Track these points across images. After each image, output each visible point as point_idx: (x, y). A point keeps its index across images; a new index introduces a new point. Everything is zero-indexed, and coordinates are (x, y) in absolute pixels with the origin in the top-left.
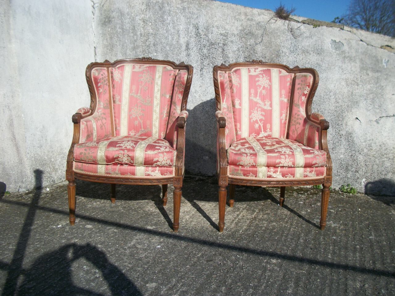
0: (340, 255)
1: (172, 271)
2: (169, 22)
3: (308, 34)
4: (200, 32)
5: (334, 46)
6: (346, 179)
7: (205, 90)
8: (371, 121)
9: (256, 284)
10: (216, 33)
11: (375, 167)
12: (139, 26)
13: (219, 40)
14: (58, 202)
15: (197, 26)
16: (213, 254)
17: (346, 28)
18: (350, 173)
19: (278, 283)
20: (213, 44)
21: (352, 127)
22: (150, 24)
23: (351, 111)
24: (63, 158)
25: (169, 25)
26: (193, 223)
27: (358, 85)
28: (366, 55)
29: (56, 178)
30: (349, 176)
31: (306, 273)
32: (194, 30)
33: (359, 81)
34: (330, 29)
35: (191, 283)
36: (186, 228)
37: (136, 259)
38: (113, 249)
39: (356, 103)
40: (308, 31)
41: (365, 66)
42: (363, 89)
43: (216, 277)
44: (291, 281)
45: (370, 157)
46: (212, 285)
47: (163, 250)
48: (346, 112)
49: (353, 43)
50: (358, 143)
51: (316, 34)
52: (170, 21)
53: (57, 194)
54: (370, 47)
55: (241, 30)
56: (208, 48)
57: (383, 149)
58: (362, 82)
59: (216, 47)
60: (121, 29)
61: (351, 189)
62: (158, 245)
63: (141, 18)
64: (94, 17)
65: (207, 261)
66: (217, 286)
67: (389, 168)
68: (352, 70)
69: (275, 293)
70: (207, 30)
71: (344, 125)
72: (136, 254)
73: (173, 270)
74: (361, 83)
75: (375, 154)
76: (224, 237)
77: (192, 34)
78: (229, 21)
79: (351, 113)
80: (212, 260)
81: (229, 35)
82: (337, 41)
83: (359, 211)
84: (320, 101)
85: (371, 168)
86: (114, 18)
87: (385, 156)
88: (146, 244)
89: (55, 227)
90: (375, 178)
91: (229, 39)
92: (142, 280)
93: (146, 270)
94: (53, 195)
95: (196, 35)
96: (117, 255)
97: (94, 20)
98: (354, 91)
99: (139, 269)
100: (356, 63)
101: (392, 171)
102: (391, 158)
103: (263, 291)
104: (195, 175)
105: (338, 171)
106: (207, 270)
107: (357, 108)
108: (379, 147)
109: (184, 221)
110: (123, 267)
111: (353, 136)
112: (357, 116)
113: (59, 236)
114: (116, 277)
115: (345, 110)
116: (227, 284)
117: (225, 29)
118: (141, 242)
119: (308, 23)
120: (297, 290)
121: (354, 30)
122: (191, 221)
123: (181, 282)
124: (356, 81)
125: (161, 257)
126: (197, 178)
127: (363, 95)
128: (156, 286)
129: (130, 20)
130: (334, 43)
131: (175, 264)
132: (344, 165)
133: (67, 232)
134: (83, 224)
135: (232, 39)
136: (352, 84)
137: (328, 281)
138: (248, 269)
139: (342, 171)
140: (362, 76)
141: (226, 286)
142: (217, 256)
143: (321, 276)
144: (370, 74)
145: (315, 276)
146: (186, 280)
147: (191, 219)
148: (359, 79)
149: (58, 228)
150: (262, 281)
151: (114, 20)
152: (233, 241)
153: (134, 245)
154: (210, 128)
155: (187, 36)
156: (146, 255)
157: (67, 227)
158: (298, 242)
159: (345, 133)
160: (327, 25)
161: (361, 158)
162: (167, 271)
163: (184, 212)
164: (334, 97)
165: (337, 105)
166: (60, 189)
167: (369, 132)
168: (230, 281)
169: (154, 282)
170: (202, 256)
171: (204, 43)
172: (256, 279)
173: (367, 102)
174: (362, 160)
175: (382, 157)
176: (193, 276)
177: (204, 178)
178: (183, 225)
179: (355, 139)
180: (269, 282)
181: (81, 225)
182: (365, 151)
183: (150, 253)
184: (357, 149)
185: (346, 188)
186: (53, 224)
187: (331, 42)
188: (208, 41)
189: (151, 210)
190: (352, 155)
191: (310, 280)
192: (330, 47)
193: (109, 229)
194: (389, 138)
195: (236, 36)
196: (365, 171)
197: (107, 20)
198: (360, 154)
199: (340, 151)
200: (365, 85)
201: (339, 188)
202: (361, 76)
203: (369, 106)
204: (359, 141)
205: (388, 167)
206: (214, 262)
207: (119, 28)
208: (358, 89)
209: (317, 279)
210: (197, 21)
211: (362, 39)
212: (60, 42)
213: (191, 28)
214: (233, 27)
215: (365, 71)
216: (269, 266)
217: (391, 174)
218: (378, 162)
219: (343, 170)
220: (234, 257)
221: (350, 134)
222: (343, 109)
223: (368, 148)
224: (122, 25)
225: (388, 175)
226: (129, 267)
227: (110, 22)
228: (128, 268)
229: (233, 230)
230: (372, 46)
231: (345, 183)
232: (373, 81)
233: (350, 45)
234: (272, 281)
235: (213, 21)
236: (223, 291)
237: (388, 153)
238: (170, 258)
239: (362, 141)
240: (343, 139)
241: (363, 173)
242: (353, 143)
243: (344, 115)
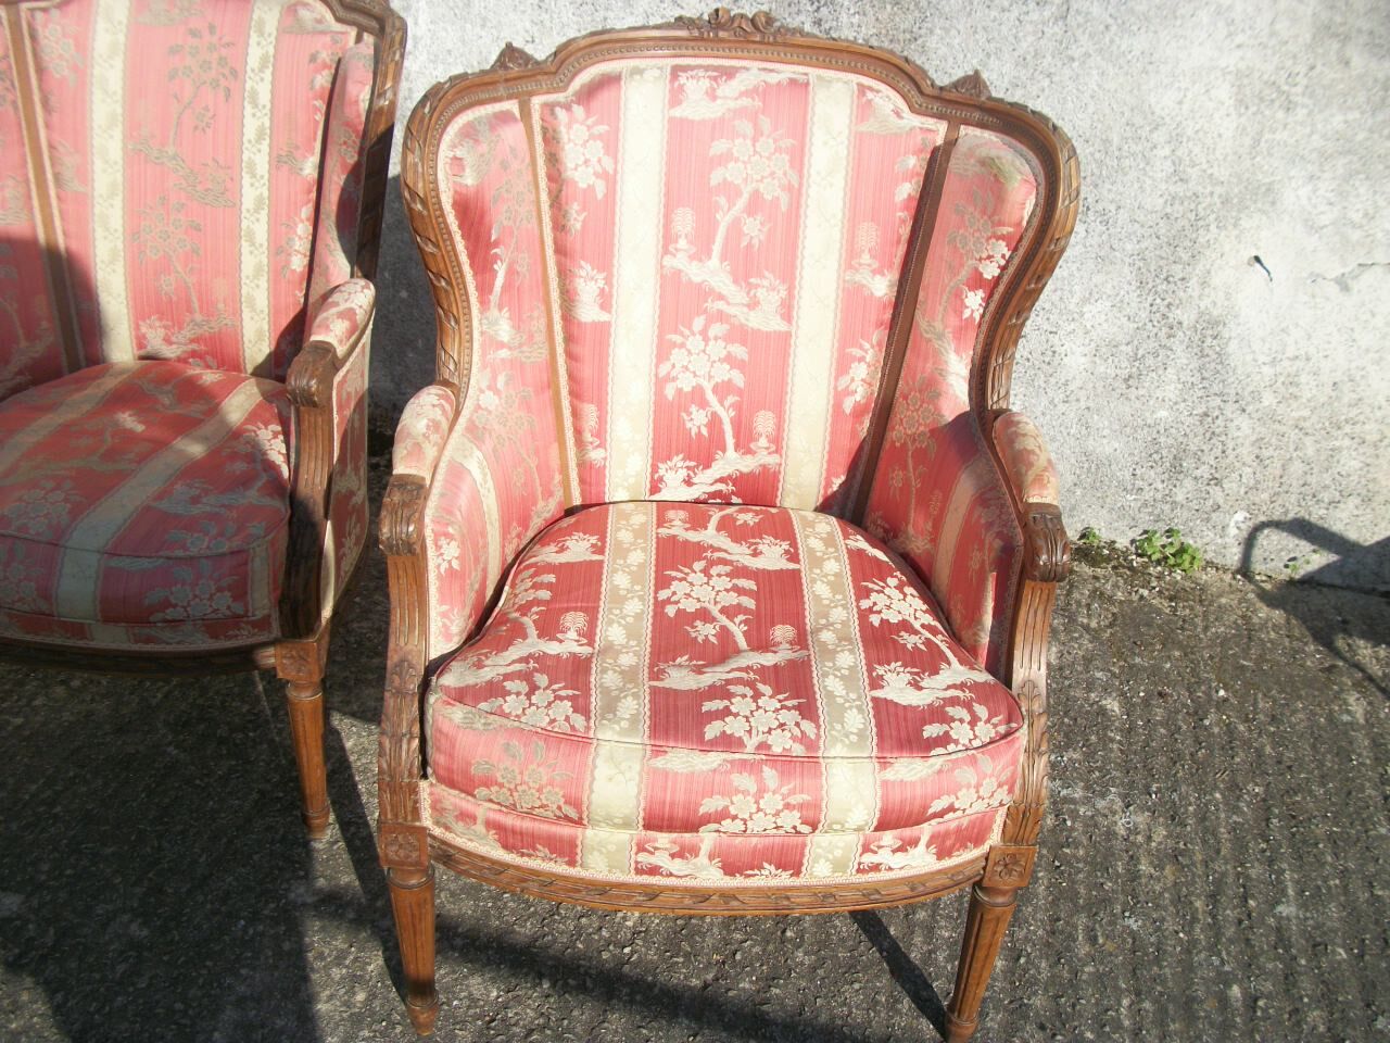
6: (1167, 507)
8: (1315, 278)
11: (1297, 468)
18: (1188, 483)
21: (1228, 296)
23: (1235, 226)
27: (1289, 107)
30: (1180, 498)
33: (1299, 89)
39: (1263, 190)
41: (1338, 19)
42: (1308, 130)
45: (1283, 429)
48: (1213, 228)
50: (1244, 365)
57: (1346, 400)
58: (1312, 96)
61: (1182, 550)
67: (1355, 478)
68: (1273, 34)
71: (1193, 282)
74: (1306, 100)
75: (1305, 419)
79: (1236, 232)
84: (1100, 163)
85: (1278, 472)
87: (1348, 429)
90: (1286, 513)
98: (1267, 136)
101: (1364, 492)
102: (1368, 437)
105: (1138, 472)
107: (1264, 212)
108: (1328, 390)
111: (1227, 335)
112: (1258, 248)
115: (1212, 217)
124: (1285, 88)
127: (1302, 157)
132: (1165, 453)
136: (1262, 100)
139: (1152, 472)
140: (1319, 68)
144: (1358, 61)
148: (1298, 79)
159: (1193, 317)
161: (1243, 428)
164: (1167, 151)
165: (1180, 189)
167: (1297, 325)
173: (1315, 191)
174: (1246, 437)
175: (1335, 433)
179: (1232, 347)
182: (1268, 400)
184: (1233, 392)
185: (1159, 541)
190: (1206, 415)
194: (1381, 359)
196: (1252, 483)
198: (1244, 410)
199: (1159, 393)
200: (1321, 111)
201: (1133, 541)
202: (1312, 68)
203: (1322, 208)
204: (1249, 358)
205: (1349, 475)
208: (1285, 126)
215: (1336, 46)
217: (1358, 501)
218: (1310, 451)
219: (1160, 470)
221: (1215, 323)
222: (1202, 214)
223: (1283, 389)
225: (1341, 505)
231: (1160, 524)
232: (1361, 98)
237: (1362, 418)
239: (1262, 359)
240: (1182, 342)
241: (1242, 491)
242: (1221, 363)
243: (1201, 240)
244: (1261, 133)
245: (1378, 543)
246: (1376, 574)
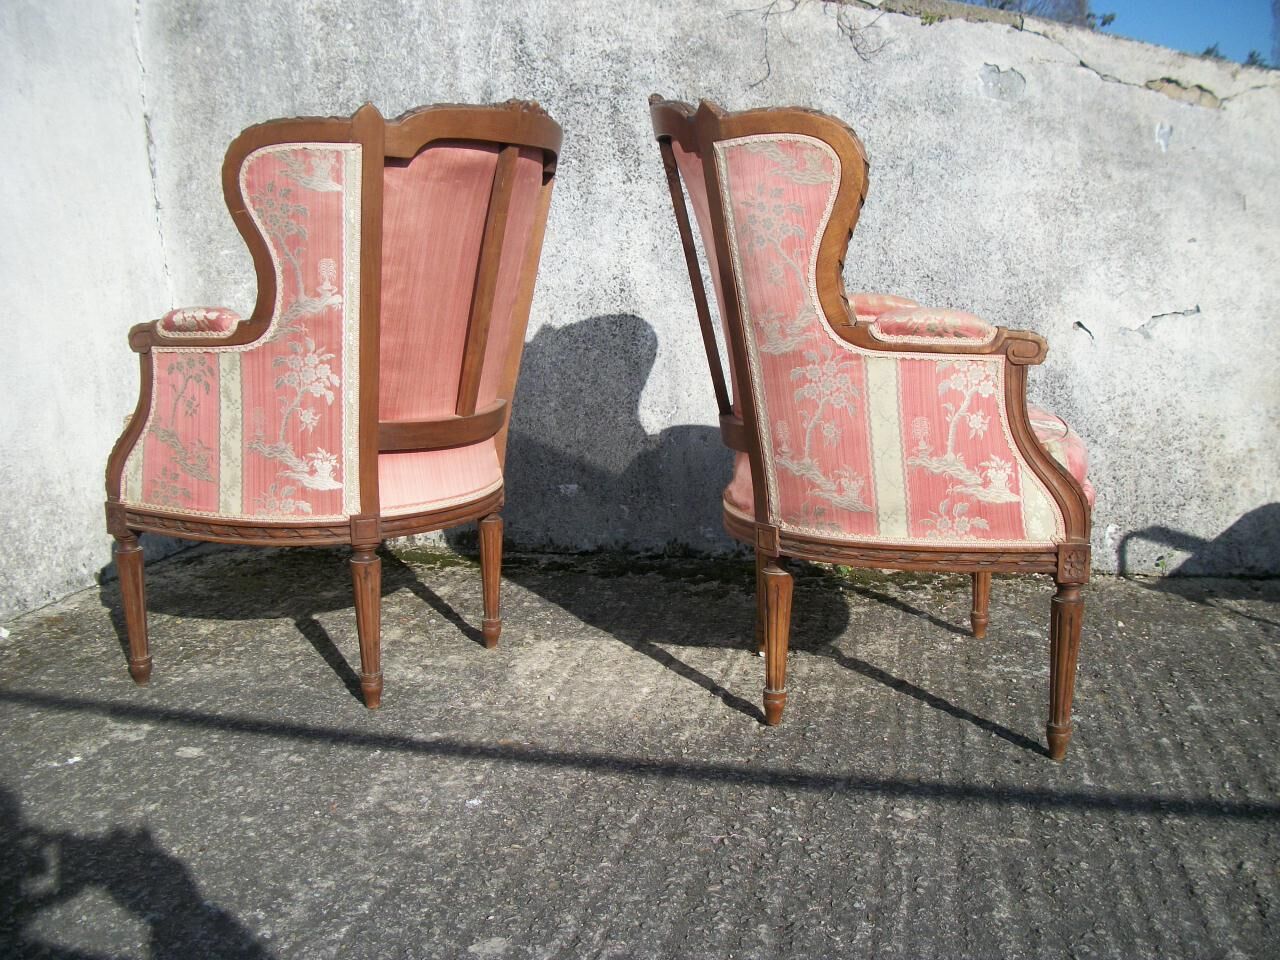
0: (1118, 775)
1: (551, 886)
2: (417, 16)
3: (904, 46)
4: (529, 50)
5: (995, 85)
7: (554, 250)
8: (1124, 331)
9: (876, 901)
10: (588, 53)
11: (1146, 483)
12: (306, 35)
13: (599, 74)
14: (49, 675)
15: (518, 28)
16: (684, 813)
17: (1031, 23)
19: (951, 888)
20: (580, 91)
21: (1065, 355)
22: (350, 26)
23: (1058, 302)
24: (51, 517)
25: (419, 27)
26: (575, 710)
27: (1077, 213)
28: (1099, 111)
29: (29, 590)
31: (1029, 847)
32: (509, 44)
33: (1081, 200)
34: (980, 26)
35: (637, 923)
36: (554, 727)
37: (400, 853)
38: (305, 826)
39: (1072, 273)
40: (904, 35)
41: (1097, 149)
42: (1094, 227)
43: (722, 892)
44: (992, 875)
45: (1128, 452)
46: (717, 924)
47: (496, 812)
48: (1043, 305)
49: (1057, 72)
50: (1088, 406)
51: (933, 45)
52: (421, 13)
53: (43, 648)
54: (1111, 86)
55: (675, 40)
56: (561, 103)
57: (1169, 422)
58: (1091, 203)
59: (589, 101)
60: (241, 47)
62: (471, 797)
63: (313, 7)
64: (138, 7)
65: (671, 838)
66: (735, 924)
67: (1191, 483)
68: (1055, 165)
69: (952, 928)
70: (556, 40)
72: (394, 838)
73: (553, 883)
74: (1087, 206)
75: (1142, 442)
76: (703, 750)
77: (503, 57)
78: (633, 10)
79: (1060, 307)
80: (685, 833)
81: (633, 58)
82: (1002, 69)
83: (1120, 631)
84: (953, 271)
85: (1133, 488)
86: (212, 7)
87: (1176, 444)
88: (424, 799)
89: (56, 764)
90: (1146, 520)
91: (635, 70)
92: (446, 933)
93: (450, 893)
94: (28, 652)
95: (518, 59)
96: (324, 849)
97: (138, 18)
98: (1067, 234)
99: (422, 891)
100: (1068, 140)
101: (1202, 493)
102: (1193, 449)
103: (908, 923)
104: (534, 551)
106: (682, 869)
107: (1076, 289)
108: (1154, 415)
109: (538, 704)
110: (359, 889)
111: (1070, 385)
112: (1078, 316)
113: (78, 795)
114: (343, 930)
115: (1041, 298)
116: (769, 911)
117: (619, 37)
118: (405, 792)
119: (903, 9)
120: (1027, 907)
121: (1058, 29)
122: (569, 705)
123: (599, 922)
124: (1072, 200)
125: (492, 838)
126: (544, 561)
127: (1095, 246)
128: (507, 950)
129: (276, 13)
130: (994, 75)
131: (556, 862)
133: (109, 780)
134: (166, 745)
135: (643, 72)
136: (1057, 211)
137: (1116, 866)
138: (827, 851)
140: (1091, 182)
141: (769, 920)
142: (700, 815)
143: (1085, 849)
144: (1117, 175)
145: (1065, 850)
146: (616, 915)
147: (564, 698)
148: (1079, 193)
149: (71, 767)
150: (891, 887)
151: (216, 16)
152: (740, 759)
153: (380, 804)
154: (579, 384)
155: (482, 64)
156: (433, 837)
157: (106, 762)
158: (963, 744)
159: (1043, 376)
160: (969, 14)
162: (534, 890)
163: (531, 677)
164: (999, 256)
165: (1013, 281)
166: (49, 627)
167: (1119, 369)
168: (777, 900)
169: (498, 935)
170: (645, 820)
171: (547, 88)
172: (870, 882)
173: (1109, 268)
175: (1167, 449)
176: (637, 898)
177: (568, 560)
178: (541, 718)
179: (1076, 393)
180: (920, 890)
181: (158, 748)
182: (1112, 430)
183: (448, 828)
184: (1084, 428)
186: (49, 755)
187: (982, 72)
188: (560, 79)
189: (411, 676)
191: (1056, 867)
192: (980, 89)
193: (270, 757)
194: (1187, 386)
195: (659, 59)
196: (1115, 499)
197: (187, 17)
198: (1096, 442)
200: (1099, 212)
202: (1087, 184)
203: (1117, 280)
204: (1090, 400)
205: (1187, 482)
206: (697, 840)
207: (235, 44)
208: (1077, 226)
209: (1078, 863)
210: (516, 12)
211: (1084, 61)
212: (20, 91)
213: (497, 36)
214: (647, 30)
215: (1099, 167)
216: (895, 833)
217: (1198, 502)
218: (1153, 466)
220: (760, 815)
221: (1060, 377)
222: (1033, 297)
223: (1120, 421)
224: (247, 34)
225: (1187, 507)
226: (382, 887)
227: (201, 24)
228: (380, 893)
229: (725, 723)
230: (1120, 82)
232: (1125, 199)
233: (1046, 82)
234: (926, 884)
235: (577, 9)
236: (767, 941)
237: (1184, 434)
238: (528, 841)
239: (1101, 399)
240: (1039, 395)
241: (1109, 507)
242: (1071, 407)
243: (1036, 316)
244: (1061, 233)
245: (1223, 534)
246: (1228, 560)
